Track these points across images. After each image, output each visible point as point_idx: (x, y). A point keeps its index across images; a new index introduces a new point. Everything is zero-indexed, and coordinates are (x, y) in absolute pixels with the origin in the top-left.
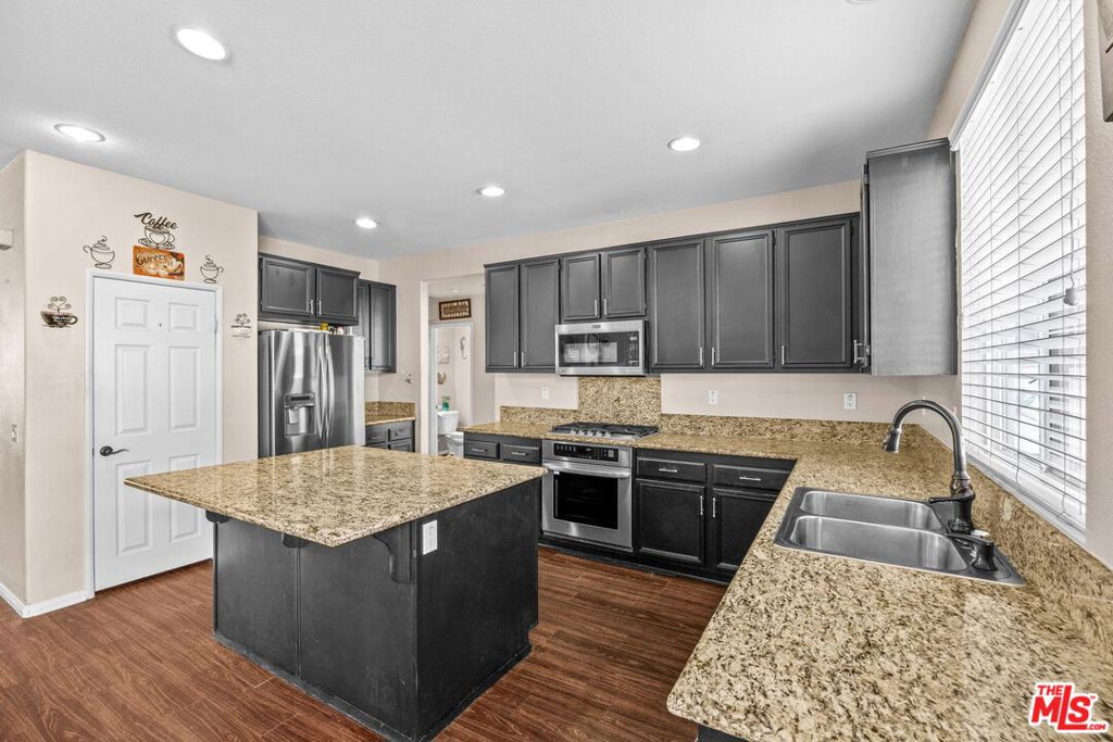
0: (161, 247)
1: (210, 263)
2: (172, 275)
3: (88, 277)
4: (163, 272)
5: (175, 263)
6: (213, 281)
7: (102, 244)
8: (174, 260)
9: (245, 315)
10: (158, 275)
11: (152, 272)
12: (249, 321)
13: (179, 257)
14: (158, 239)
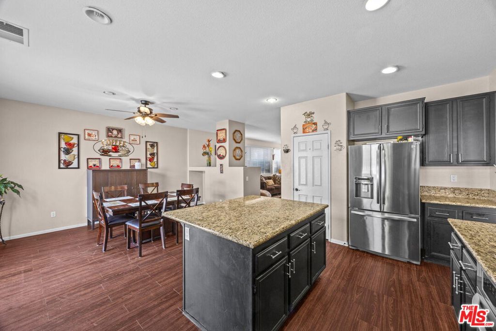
0: (310, 122)
1: (326, 123)
2: (313, 131)
3: (292, 137)
4: (311, 131)
5: (314, 126)
6: (327, 129)
7: (295, 127)
8: (314, 125)
9: (339, 141)
10: (309, 132)
11: (307, 131)
12: (341, 143)
13: (315, 124)
14: (309, 120)
